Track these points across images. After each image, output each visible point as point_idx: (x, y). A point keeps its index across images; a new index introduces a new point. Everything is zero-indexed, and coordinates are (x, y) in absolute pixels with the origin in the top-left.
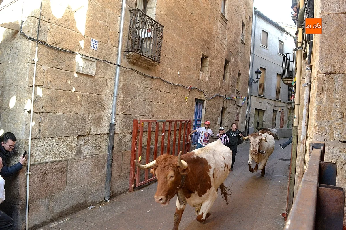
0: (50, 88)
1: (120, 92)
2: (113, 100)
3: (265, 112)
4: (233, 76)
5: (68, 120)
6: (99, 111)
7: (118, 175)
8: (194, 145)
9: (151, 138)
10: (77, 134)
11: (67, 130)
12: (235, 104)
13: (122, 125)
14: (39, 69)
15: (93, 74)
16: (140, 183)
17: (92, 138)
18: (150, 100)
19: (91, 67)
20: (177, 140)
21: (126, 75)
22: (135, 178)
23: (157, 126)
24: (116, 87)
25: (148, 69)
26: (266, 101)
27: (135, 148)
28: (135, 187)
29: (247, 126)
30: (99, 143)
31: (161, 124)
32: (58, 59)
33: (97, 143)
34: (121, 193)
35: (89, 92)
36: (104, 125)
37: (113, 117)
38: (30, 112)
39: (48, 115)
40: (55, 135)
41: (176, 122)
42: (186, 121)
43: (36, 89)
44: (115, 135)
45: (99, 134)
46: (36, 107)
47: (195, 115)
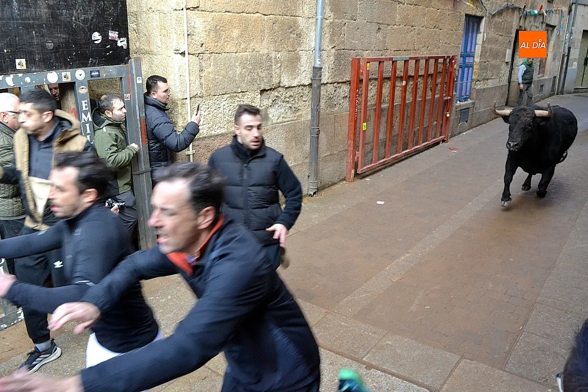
0: (210, 10)
1: (328, 9)
2: (316, 25)
5: (243, 64)
6: (293, 47)
7: (329, 154)
8: (460, 101)
9: (383, 90)
10: (260, 88)
11: (244, 81)
12: (542, 23)
13: (332, 69)
16: (365, 168)
17: (284, 93)
18: (381, 22)
20: (429, 93)
22: (356, 159)
23: (393, 69)
27: (355, 108)
28: (356, 174)
29: (564, 66)
30: (295, 102)
31: (400, 65)
33: (293, 102)
34: (334, 184)
35: (274, 13)
36: (303, 70)
37: (317, 55)
38: (183, 54)
39: (212, 58)
40: (225, 90)
41: (427, 60)
42: (446, 57)
43: (189, 13)
44: (322, 88)
45: (294, 87)
46: (192, 45)
47: (463, 46)
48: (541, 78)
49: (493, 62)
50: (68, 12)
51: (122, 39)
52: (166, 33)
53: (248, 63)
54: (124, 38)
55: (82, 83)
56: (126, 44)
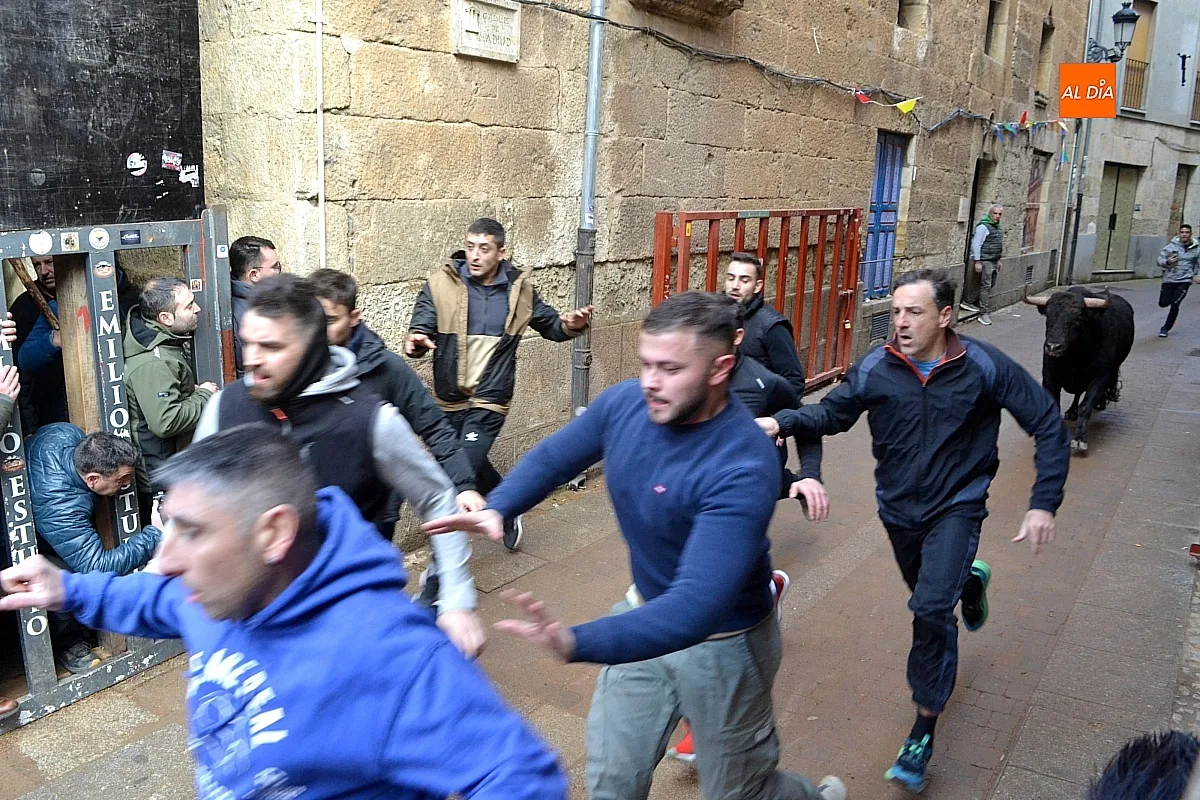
0: (373, 115)
1: (608, 115)
2: (585, 147)
3: (1144, 174)
4: (1021, 38)
5: (437, 222)
6: (538, 188)
8: (871, 299)
9: (719, 275)
11: (438, 255)
12: (1026, 148)
13: (617, 233)
14: (331, 49)
15: (512, 57)
18: (713, 142)
19: (503, 32)
20: (810, 282)
21: (624, 55)
23: (738, 235)
24: (593, 97)
25: (704, 26)
26: (1149, 132)
29: (1072, 230)
31: (752, 226)
32: (392, 10)
35: (501, 122)
36: (557, 236)
37: (587, 207)
38: (314, 199)
39: (373, 209)
40: (399, 274)
41: (805, 219)
42: (842, 212)
43: (328, 120)
44: (597, 270)
45: (540, 268)
46: (334, 183)
47: (875, 190)
48: (1029, 254)
49: (934, 222)
50: (78, 111)
51: (188, 169)
52: (280, 158)
53: (447, 221)
54: (193, 167)
55: (102, 255)
56: (197, 178)
